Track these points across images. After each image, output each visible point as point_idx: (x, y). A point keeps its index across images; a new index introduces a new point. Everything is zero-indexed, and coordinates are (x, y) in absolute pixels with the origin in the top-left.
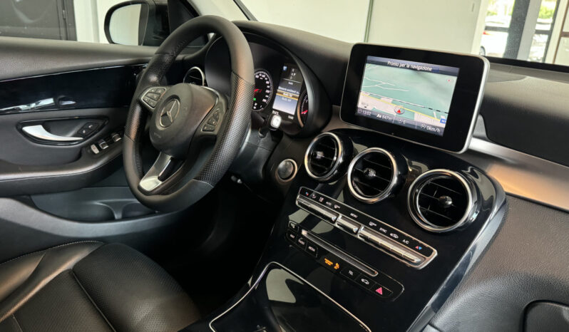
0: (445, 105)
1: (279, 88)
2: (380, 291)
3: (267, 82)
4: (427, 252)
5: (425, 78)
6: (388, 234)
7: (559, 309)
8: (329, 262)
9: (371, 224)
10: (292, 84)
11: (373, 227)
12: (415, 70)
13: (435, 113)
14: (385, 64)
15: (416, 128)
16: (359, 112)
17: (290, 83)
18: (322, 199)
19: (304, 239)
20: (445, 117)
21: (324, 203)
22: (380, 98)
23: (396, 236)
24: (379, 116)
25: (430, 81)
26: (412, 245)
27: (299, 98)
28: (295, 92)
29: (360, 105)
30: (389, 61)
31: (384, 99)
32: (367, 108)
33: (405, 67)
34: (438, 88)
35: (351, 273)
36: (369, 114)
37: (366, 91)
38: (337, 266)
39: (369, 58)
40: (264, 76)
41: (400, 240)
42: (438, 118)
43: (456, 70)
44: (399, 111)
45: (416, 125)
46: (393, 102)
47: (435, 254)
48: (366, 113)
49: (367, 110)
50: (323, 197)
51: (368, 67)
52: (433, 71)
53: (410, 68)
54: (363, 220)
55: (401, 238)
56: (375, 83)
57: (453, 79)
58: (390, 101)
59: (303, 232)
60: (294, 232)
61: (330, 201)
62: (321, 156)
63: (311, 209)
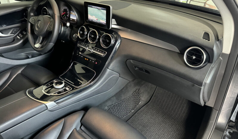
0: (105, 17)
1: (71, 11)
2: (96, 63)
3: (67, 10)
4: (105, 53)
5: (100, 11)
6: (97, 50)
8: (86, 59)
9: (94, 48)
13: (103, 20)
14: (92, 7)
16: (89, 20)
18: (83, 44)
19: (80, 54)
20: (105, 21)
23: (99, 50)
24: (93, 21)
25: (101, 11)
26: (102, 52)
28: (76, 13)
29: (89, 18)
30: (93, 6)
31: (93, 16)
33: (96, 8)
34: (103, 13)
35: (90, 60)
36: (91, 20)
37: (89, 14)
38: (88, 59)
39: (88, 5)
40: (66, 8)
43: (106, 9)
44: (97, 19)
45: (101, 23)
46: (96, 17)
51: (89, 8)
52: (102, 9)
53: (97, 8)
56: (91, 12)
57: (105, 11)
58: (95, 17)
59: (80, 53)
60: (78, 53)
61: (85, 44)
62: (81, 32)
63: (81, 47)
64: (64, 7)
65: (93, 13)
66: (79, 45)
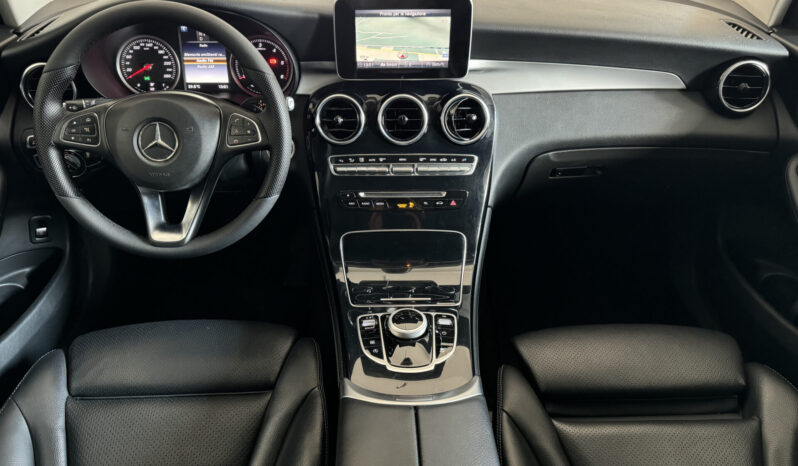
0: (444, 42)
1: (186, 54)
2: (453, 203)
3: (160, 52)
4: (470, 160)
5: (421, 22)
6: (438, 161)
7: (547, 156)
8: (401, 206)
9: (421, 159)
10: (206, 46)
11: (424, 161)
12: (410, 16)
13: (436, 50)
14: (378, 15)
15: (422, 67)
16: (359, 66)
17: (201, 45)
18: (362, 160)
19: (365, 200)
20: (447, 52)
21: (366, 161)
22: (379, 48)
23: (445, 160)
24: (383, 65)
25: (426, 24)
26: (459, 160)
27: (228, 61)
28: (216, 55)
29: (359, 59)
30: (381, 12)
31: (383, 48)
32: (369, 60)
33: (400, 16)
34: (437, 29)
35: (426, 203)
36: (371, 65)
37: (363, 43)
38: (412, 205)
39: (357, 12)
40: (150, 45)
41: (449, 161)
42: (440, 53)
43: (449, 11)
44: (403, 56)
45: (422, 64)
46: (395, 49)
47: (476, 158)
48: (367, 66)
49: (369, 63)
50: (361, 157)
51: (359, 21)
52: (428, 15)
53: (405, 16)
54: (413, 160)
56: (372, 35)
57: (448, 19)
58: (391, 48)
59: (362, 194)
60: (352, 199)
61: (371, 157)
62: (340, 120)
63: (359, 172)
64: (138, 44)
66: (339, 169)
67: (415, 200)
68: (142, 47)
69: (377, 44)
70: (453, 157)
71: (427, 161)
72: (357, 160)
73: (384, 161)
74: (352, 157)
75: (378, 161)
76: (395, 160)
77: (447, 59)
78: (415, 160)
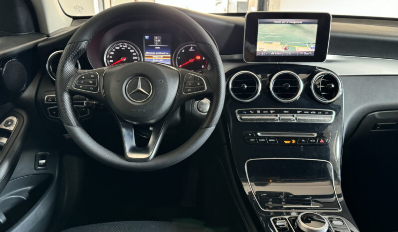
0: (313, 40)
1: (147, 53)
4: (330, 113)
5: (299, 27)
6: (310, 113)
7: (374, 114)
8: (286, 142)
9: (298, 112)
10: (159, 48)
11: (301, 113)
12: (292, 24)
13: (307, 45)
14: (272, 23)
15: (297, 55)
16: (258, 54)
17: (156, 48)
18: (259, 112)
19: (261, 137)
20: (314, 46)
21: (262, 112)
22: (272, 43)
23: (314, 112)
24: (273, 54)
26: (323, 113)
27: (171, 57)
28: (164, 53)
29: (258, 50)
30: (275, 21)
31: (275, 43)
32: (264, 51)
33: (286, 23)
34: (307, 31)
35: (303, 141)
36: (265, 54)
37: (262, 40)
38: (294, 141)
39: (260, 20)
40: (126, 47)
42: (310, 47)
43: (316, 21)
44: (286, 48)
45: (297, 53)
46: (281, 44)
47: (334, 112)
48: (263, 54)
49: (264, 52)
50: (258, 110)
51: (260, 26)
52: (303, 23)
53: (289, 23)
54: (293, 112)
55: (317, 113)
56: (267, 35)
57: (316, 26)
58: (279, 43)
59: (259, 134)
60: (252, 137)
61: (265, 110)
62: (246, 87)
63: (257, 119)
64: (118, 46)
65: (273, 35)
66: (243, 117)
67: (295, 138)
68: (120, 48)
69: (270, 40)
70: (320, 111)
71: (303, 113)
72: (255, 112)
73: (273, 113)
74: (252, 110)
75: (270, 113)
76: (281, 112)
77: (314, 50)
78: (295, 112)
